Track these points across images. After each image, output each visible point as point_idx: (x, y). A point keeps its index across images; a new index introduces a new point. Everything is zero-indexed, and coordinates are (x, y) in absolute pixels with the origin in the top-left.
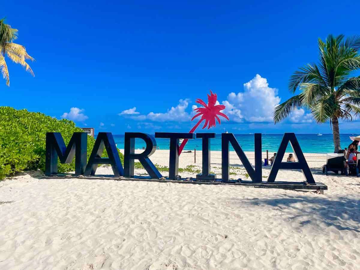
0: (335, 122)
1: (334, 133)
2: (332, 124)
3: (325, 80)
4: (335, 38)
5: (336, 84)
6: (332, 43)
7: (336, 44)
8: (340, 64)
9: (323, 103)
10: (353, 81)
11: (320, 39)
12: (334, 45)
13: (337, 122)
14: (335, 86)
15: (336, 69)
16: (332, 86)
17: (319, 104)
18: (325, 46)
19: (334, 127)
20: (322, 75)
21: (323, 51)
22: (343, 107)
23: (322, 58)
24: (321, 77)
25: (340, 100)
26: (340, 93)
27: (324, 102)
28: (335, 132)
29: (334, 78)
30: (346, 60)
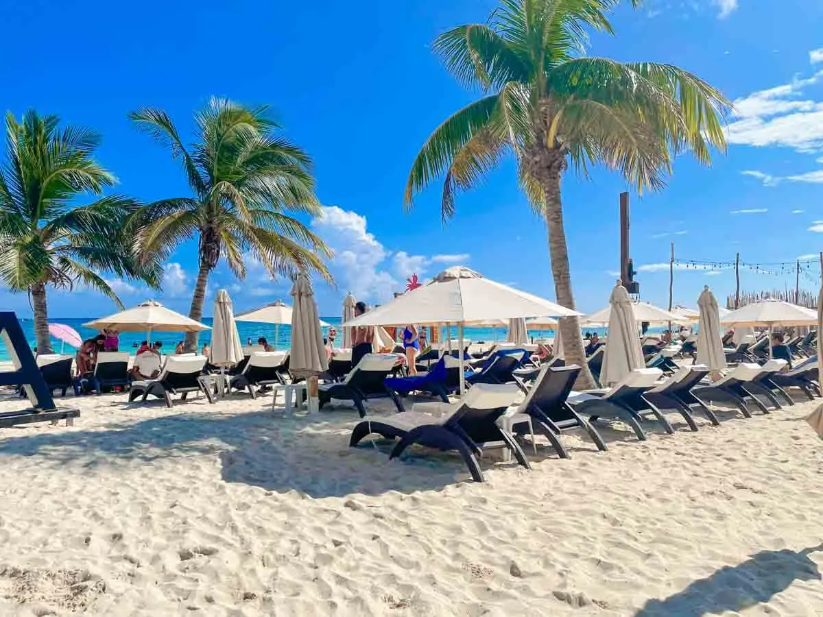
0: (39, 293)
1: (36, 315)
2: (31, 294)
3: (18, 202)
4: (42, 120)
5: (43, 214)
6: (34, 129)
7: (43, 131)
8: (52, 175)
9: (22, 251)
10: (80, 214)
11: (9, 113)
12: (41, 132)
13: (44, 293)
14: (40, 218)
15: (44, 185)
16: (33, 216)
17: (11, 251)
18: (22, 132)
19: (36, 301)
20: (10, 191)
21: (15, 141)
22: (55, 262)
23: (14, 156)
24: (10, 194)
25: (50, 248)
26: (50, 233)
27: (24, 248)
28: (39, 312)
29: (40, 201)
30: (67, 170)
